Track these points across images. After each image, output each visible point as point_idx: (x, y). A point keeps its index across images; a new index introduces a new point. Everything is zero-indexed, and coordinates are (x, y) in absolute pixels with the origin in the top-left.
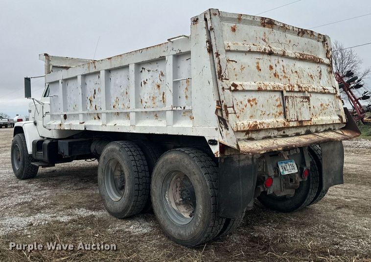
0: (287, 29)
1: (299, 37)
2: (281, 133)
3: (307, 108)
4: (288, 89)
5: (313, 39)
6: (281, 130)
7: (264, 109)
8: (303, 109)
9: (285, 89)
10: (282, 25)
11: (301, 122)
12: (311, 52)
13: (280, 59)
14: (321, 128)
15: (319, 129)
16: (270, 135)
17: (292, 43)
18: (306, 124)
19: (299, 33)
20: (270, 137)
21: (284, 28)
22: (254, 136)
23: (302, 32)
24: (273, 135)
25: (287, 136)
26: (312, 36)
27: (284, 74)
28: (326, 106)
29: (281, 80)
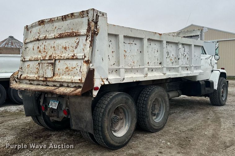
0: (53, 21)
1: (64, 22)
2: (45, 83)
3: (50, 70)
4: (42, 59)
5: (76, 18)
6: (44, 82)
7: (31, 70)
8: (47, 70)
9: (40, 59)
10: (49, 20)
11: (46, 78)
12: (72, 29)
13: (45, 41)
14: (71, 84)
15: (69, 85)
16: (39, 83)
17: (57, 28)
18: (49, 80)
19: (62, 19)
20: (39, 85)
21: (51, 21)
22: (32, 82)
23: (64, 18)
24: (41, 84)
25: (48, 86)
26: (73, 17)
27: (44, 50)
28: (72, 69)
29: (42, 53)
